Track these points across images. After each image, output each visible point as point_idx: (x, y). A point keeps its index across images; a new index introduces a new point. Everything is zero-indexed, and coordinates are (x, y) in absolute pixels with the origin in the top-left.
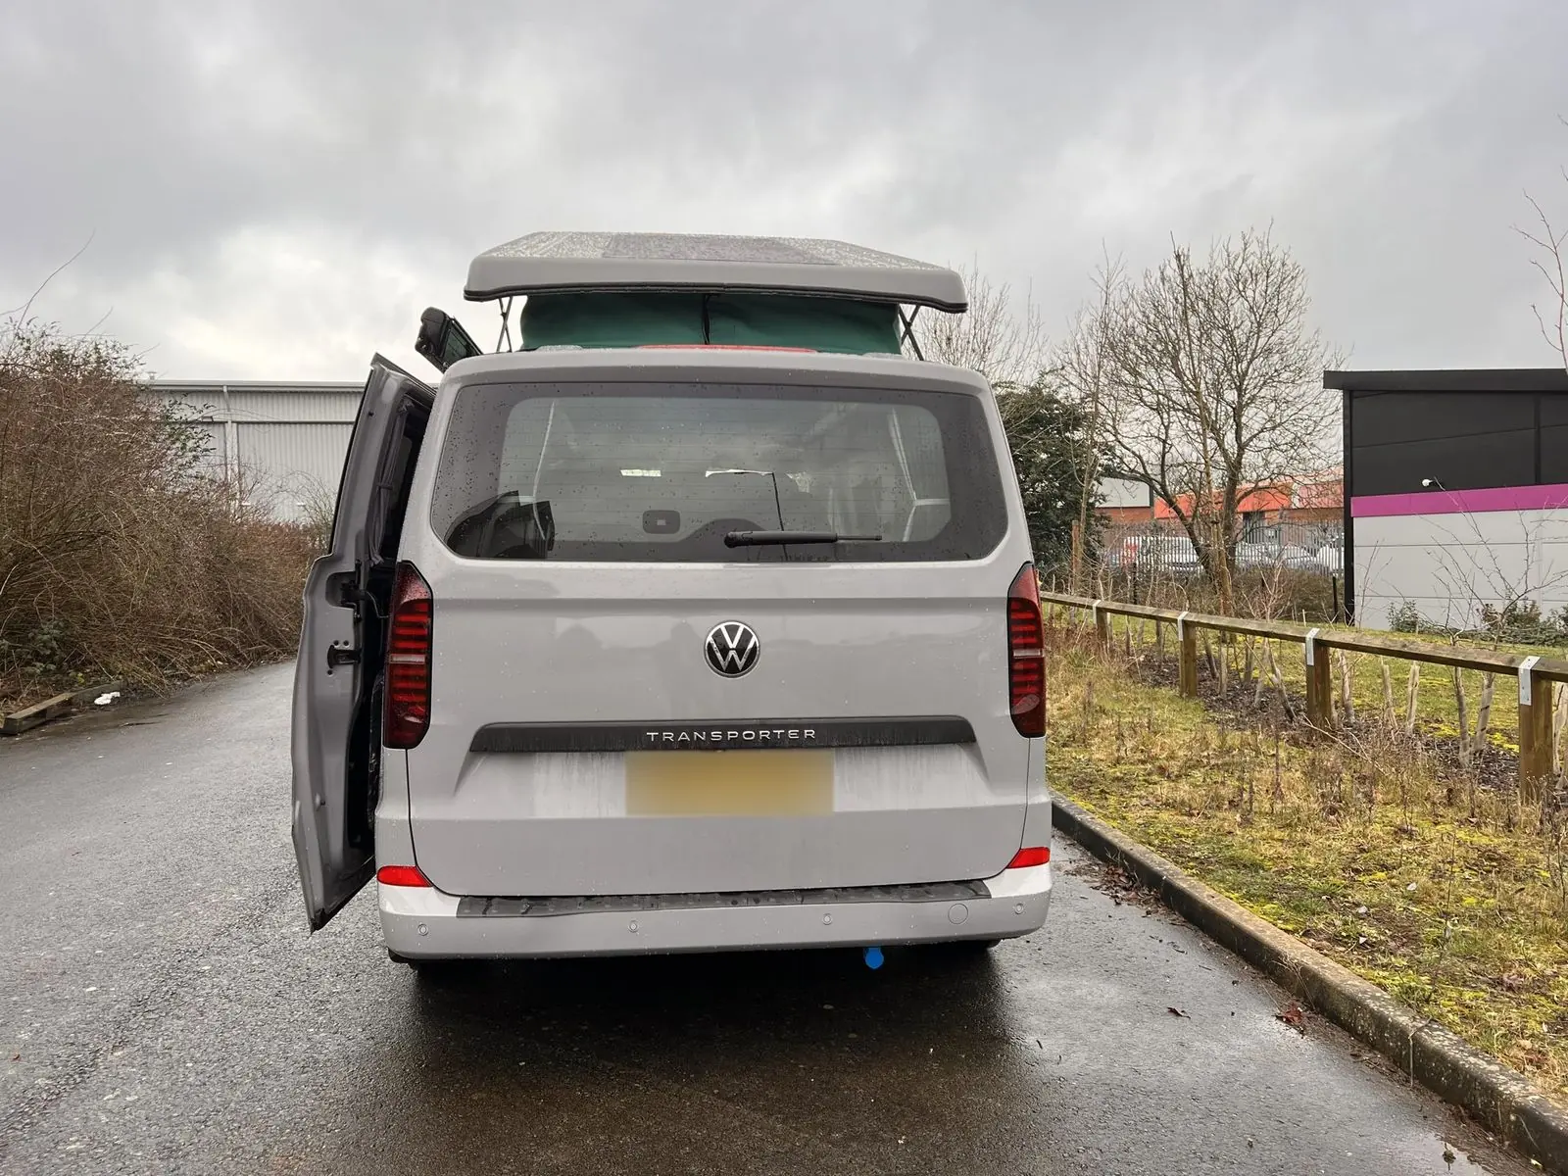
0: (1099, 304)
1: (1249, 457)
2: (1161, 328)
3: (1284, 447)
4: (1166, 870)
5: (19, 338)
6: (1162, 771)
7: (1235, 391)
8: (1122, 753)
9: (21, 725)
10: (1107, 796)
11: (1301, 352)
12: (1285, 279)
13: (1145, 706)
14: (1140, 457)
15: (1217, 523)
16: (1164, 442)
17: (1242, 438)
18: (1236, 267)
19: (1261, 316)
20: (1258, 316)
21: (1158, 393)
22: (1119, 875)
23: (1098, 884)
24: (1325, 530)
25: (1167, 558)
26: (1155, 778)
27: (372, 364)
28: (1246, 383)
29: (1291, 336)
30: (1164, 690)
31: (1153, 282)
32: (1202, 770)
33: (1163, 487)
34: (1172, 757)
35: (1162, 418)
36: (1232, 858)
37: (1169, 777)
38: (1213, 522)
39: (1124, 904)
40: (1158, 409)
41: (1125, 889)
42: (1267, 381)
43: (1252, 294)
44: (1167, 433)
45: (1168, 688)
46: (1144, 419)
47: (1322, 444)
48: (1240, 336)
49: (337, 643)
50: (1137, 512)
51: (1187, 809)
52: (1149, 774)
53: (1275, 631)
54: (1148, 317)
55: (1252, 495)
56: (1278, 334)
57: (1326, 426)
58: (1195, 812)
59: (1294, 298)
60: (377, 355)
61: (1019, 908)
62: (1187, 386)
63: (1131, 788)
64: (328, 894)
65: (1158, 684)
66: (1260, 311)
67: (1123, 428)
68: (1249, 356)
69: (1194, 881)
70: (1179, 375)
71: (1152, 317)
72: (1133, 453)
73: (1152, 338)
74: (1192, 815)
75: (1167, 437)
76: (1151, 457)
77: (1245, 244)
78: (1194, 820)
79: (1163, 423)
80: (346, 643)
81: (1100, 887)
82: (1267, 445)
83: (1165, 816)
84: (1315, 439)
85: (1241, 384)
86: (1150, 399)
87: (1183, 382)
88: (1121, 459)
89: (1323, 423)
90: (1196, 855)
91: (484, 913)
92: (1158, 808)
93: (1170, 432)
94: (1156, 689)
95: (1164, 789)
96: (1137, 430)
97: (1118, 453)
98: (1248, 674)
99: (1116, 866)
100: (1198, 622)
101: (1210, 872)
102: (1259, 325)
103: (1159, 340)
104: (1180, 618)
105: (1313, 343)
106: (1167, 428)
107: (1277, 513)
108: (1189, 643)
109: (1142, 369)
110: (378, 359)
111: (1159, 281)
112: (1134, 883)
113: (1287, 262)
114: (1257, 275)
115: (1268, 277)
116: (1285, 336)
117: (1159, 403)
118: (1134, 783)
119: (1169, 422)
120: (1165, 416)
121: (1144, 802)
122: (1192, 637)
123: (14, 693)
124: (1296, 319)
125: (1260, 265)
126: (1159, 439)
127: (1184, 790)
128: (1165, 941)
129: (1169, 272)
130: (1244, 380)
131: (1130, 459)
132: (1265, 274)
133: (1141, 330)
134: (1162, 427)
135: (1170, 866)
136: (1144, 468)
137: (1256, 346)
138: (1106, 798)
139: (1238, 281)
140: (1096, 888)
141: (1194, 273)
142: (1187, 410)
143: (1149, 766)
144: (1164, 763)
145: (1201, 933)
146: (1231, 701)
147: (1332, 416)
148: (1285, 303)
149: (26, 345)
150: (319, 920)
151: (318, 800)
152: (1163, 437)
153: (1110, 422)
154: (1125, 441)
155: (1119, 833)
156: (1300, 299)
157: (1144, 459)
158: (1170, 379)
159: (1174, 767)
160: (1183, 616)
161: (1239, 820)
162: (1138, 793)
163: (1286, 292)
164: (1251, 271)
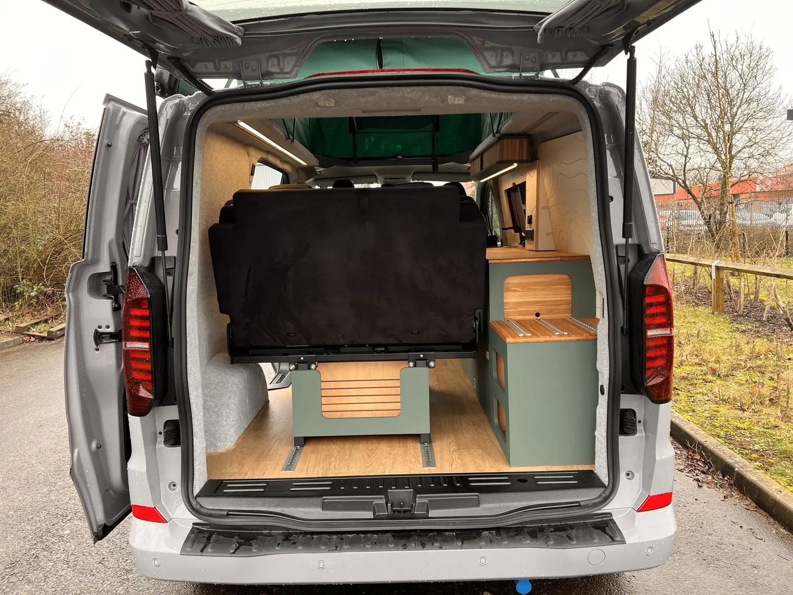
0: (655, 74)
1: (736, 163)
2: (685, 90)
3: (758, 157)
4: (736, 462)
5: (67, 126)
6: (714, 372)
7: (729, 125)
8: (684, 358)
9: (56, 335)
10: (679, 392)
11: (770, 100)
12: (761, 57)
13: (691, 321)
14: (671, 166)
15: (732, 203)
16: (686, 156)
17: (733, 152)
18: (732, 51)
19: (746, 80)
20: (744, 80)
21: (683, 129)
22: (698, 460)
23: (682, 467)
24: (780, 204)
25: (684, 222)
26: (709, 377)
27: (104, 103)
28: (736, 120)
29: (764, 91)
30: (701, 309)
31: (681, 63)
32: (742, 371)
33: (684, 182)
34: (718, 361)
35: (685, 143)
36: (785, 452)
37: (719, 376)
38: (730, 203)
39: (705, 487)
40: (682, 138)
41: (703, 472)
42: (750, 117)
43: (741, 67)
44: (687, 151)
45: (703, 307)
46: (674, 144)
47: (781, 154)
48: (733, 92)
49: (100, 327)
50: (666, 197)
51: (739, 404)
52: (705, 374)
53: (785, 274)
54: (677, 84)
55: (737, 185)
56: (757, 90)
57: (783, 144)
58: (746, 408)
59: (767, 68)
60: (108, 95)
61: (650, 551)
62: (700, 123)
63: (694, 385)
64: (107, 513)
65: (697, 305)
66: (746, 77)
67: (661, 150)
68: (738, 104)
69: (761, 472)
70: (695, 117)
71: (680, 84)
72: (667, 163)
73: (680, 96)
74: (744, 410)
75: (687, 153)
76: (678, 167)
77: (737, 38)
78: (746, 414)
79: (685, 146)
80: (108, 327)
81: (684, 469)
82: (747, 155)
83: (723, 409)
84: (776, 150)
85: (733, 120)
86: (677, 131)
87: (697, 121)
88: (660, 167)
89: (781, 142)
90: (757, 447)
91: (202, 551)
92: (717, 403)
93: (689, 151)
94: (696, 308)
95: (717, 386)
96: (669, 150)
97: (658, 164)
98: (756, 298)
99: (694, 452)
100: (727, 267)
101: (771, 465)
102: (745, 85)
103: (684, 97)
104: (714, 265)
105: (778, 94)
106: (688, 148)
107: (748, 194)
108: (719, 280)
109: (673, 114)
110: (109, 99)
111: (685, 63)
112: (709, 468)
113: (763, 47)
114: (744, 56)
115: (751, 56)
116: (761, 91)
117: (683, 134)
118: (695, 382)
119: (689, 145)
120: (687, 141)
121: (706, 398)
122: (721, 277)
123: (56, 316)
124: (768, 80)
125: (746, 50)
126: (682, 154)
127: (732, 389)
128: (745, 527)
129: (691, 57)
130: (734, 118)
131: (665, 167)
132: (749, 55)
133: (673, 92)
134: (685, 148)
135: (738, 458)
136: (673, 172)
137: (743, 98)
138: (678, 394)
139: (732, 60)
140: (681, 470)
141: (706, 57)
142: (699, 137)
143: (704, 368)
144: (713, 365)
145: (771, 520)
146: (746, 316)
147: (787, 137)
148: (761, 72)
149: (70, 130)
150: (102, 532)
151: (94, 445)
152: (685, 153)
153: (654, 146)
154: (661, 156)
155: (693, 425)
156: (770, 69)
157: (673, 167)
158: (690, 120)
159: (723, 369)
160: (716, 263)
161: (780, 415)
162: (701, 390)
163: (762, 65)
164: (740, 53)
